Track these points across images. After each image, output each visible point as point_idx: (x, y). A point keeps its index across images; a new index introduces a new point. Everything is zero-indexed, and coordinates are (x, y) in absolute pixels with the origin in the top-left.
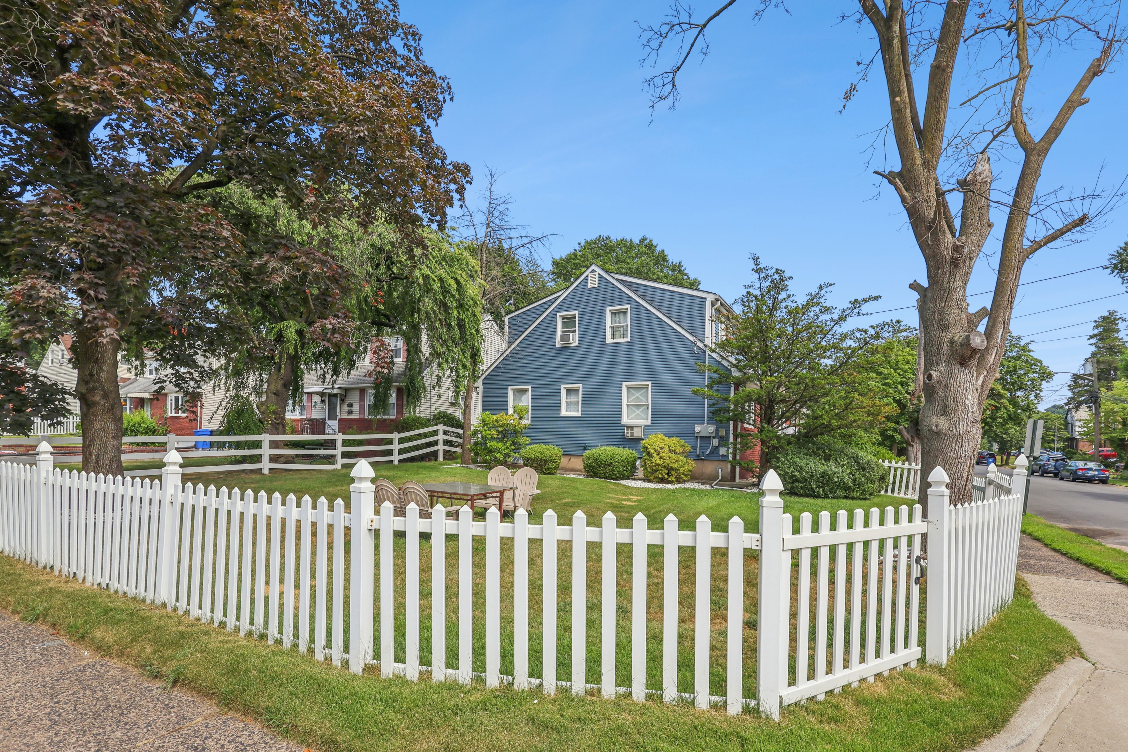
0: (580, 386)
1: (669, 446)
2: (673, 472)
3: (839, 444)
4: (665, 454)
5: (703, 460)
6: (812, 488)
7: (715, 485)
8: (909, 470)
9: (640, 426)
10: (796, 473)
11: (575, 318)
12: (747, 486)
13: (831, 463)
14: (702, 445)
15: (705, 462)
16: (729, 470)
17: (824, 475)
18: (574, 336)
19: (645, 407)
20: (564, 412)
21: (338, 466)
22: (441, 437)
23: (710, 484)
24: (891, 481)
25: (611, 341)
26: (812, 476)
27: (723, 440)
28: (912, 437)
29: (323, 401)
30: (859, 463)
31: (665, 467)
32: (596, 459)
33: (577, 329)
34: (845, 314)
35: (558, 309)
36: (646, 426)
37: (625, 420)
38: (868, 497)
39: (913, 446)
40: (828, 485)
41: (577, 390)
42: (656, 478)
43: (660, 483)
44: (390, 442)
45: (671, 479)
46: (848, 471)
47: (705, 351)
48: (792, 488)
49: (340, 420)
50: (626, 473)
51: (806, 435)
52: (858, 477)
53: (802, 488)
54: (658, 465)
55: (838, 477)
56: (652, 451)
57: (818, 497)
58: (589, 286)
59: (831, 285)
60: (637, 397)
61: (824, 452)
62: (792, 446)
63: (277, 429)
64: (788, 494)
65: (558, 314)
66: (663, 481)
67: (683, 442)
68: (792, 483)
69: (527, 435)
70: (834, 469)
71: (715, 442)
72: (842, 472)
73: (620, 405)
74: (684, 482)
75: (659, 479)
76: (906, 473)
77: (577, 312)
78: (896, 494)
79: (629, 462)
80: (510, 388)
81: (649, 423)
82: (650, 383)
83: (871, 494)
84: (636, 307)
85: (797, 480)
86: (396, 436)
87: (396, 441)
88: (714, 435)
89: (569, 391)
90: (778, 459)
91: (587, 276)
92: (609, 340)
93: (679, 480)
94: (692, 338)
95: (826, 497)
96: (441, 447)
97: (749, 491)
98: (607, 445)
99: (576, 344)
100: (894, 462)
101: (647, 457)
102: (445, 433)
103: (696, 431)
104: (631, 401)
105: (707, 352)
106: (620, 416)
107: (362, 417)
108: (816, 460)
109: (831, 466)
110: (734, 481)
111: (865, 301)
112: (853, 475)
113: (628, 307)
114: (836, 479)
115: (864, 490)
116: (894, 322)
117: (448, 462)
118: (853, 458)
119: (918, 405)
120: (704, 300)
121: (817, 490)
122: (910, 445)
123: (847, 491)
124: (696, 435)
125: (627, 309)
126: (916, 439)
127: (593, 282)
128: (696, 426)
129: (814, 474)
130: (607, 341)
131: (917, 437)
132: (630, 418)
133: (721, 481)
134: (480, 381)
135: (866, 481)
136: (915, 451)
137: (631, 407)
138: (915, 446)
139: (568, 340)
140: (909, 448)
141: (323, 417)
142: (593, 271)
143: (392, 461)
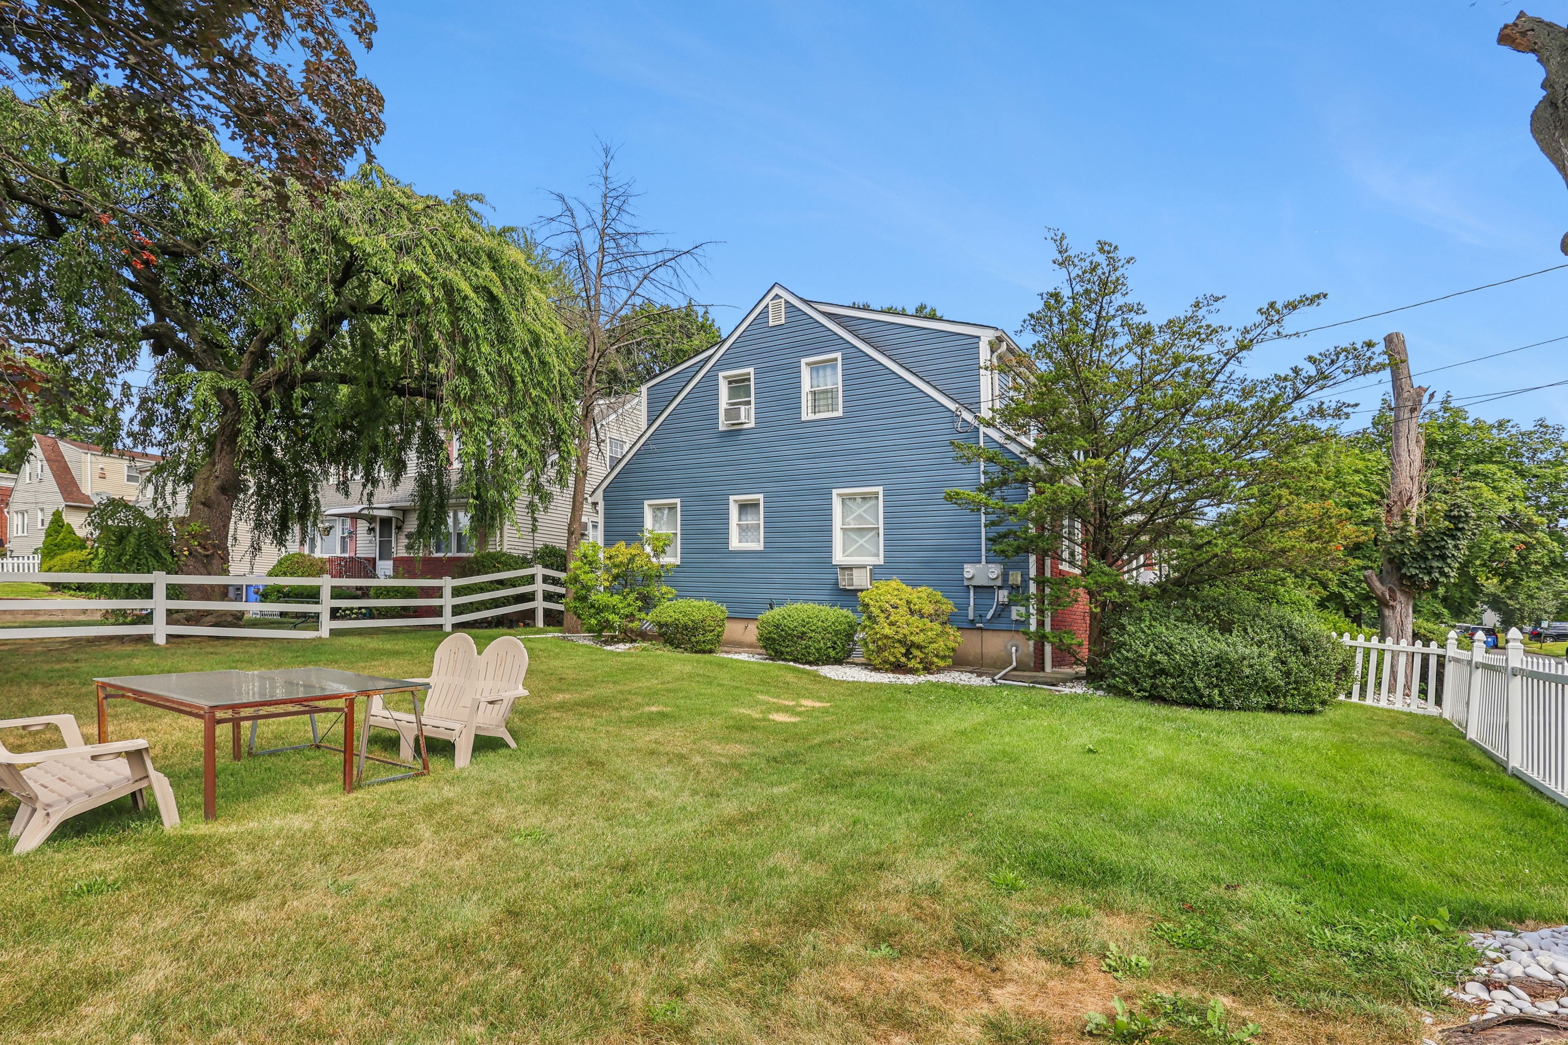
0: (760, 497)
1: (908, 602)
2: (916, 652)
3: (1249, 600)
4: (901, 616)
5: (981, 629)
6: (1196, 689)
7: (1003, 678)
8: (1394, 655)
9: (864, 567)
10: (1159, 657)
11: (749, 380)
12: (1064, 681)
13: (1235, 637)
14: (978, 601)
15: (985, 634)
16: (1031, 649)
17: (1220, 661)
18: (748, 412)
19: (873, 533)
20: (735, 544)
22: (539, 587)
23: (992, 676)
24: (1359, 675)
25: (812, 417)
26: (1195, 663)
27: (1018, 592)
28: (1391, 590)
29: (371, 530)
30: (1293, 638)
31: (899, 641)
32: (777, 626)
33: (752, 399)
34: (1249, 337)
35: (722, 364)
36: (875, 567)
37: (839, 557)
38: (1318, 707)
39: (1393, 608)
40: (1230, 682)
41: (755, 505)
42: (885, 662)
43: (893, 672)
45: (912, 664)
46: (1273, 654)
47: (977, 430)
48: (1154, 686)
49: (396, 561)
50: (833, 654)
51: (1177, 582)
52: (1293, 666)
53: (1173, 687)
54: (887, 637)
55: (1251, 666)
56: (875, 611)
57: (1209, 706)
58: (771, 324)
59: (1217, 299)
60: (860, 515)
61: (1218, 614)
62: (1150, 604)
64: (1146, 698)
65: (721, 374)
66: (898, 668)
67: (939, 595)
68: (1154, 677)
69: (669, 582)
70: (1241, 649)
71: (1003, 596)
72: (1260, 656)
73: (829, 530)
74: (940, 670)
75: (892, 664)
76: (1387, 658)
77: (751, 370)
78: (1369, 701)
79: (837, 633)
80: (646, 503)
81: (880, 561)
82: (880, 489)
83: (1323, 703)
84: (853, 356)
85: (1163, 672)
86: (448, 583)
87: (447, 592)
88: (999, 583)
89: (744, 507)
90: (1122, 627)
91: (767, 306)
92: (807, 415)
93: (928, 669)
94: (952, 406)
95: (1228, 706)
96: (540, 605)
97: (1067, 690)
98: (806, 601)
99: (752, 424)
100: (1360, 637)
101: (867, 623)
102: (546, 579)
103: (967, 575)
104: (849, 523)
105: (982, 429)
106: (829, 549)
108: (1202, 632)
109: (1234, 645)
110: (1043, 669)
111: (1292, 306)
112: (1283, 663)
113: (838, 355)
114: (1247, 671)
115: (1309, 694)
116: (1359, 346)
117: (551, 628)
118: (1281, 627)
119: (1403, 530)
120: (976, 340)
121: (1207, 692)
122: (1387, 605)
123: (1273, 696)
124: (966, 583)
125: (836, 360)
126: (1398, 594)
127: (777, 316)
128: (965, 566)
129: (1199, 659)
130: (804, 417)
131: (1401, 590)
132: (848, 553)
133: (1014, 669)
134: (600, 492)
135: (1312, 676)
136: (1399, 618)
137: (849, 533)
138: (1398, 608)
139: (739, 418)
140: (1387, 612)
141: (373, 556)
142: (777, 296)
143: (441, 626)
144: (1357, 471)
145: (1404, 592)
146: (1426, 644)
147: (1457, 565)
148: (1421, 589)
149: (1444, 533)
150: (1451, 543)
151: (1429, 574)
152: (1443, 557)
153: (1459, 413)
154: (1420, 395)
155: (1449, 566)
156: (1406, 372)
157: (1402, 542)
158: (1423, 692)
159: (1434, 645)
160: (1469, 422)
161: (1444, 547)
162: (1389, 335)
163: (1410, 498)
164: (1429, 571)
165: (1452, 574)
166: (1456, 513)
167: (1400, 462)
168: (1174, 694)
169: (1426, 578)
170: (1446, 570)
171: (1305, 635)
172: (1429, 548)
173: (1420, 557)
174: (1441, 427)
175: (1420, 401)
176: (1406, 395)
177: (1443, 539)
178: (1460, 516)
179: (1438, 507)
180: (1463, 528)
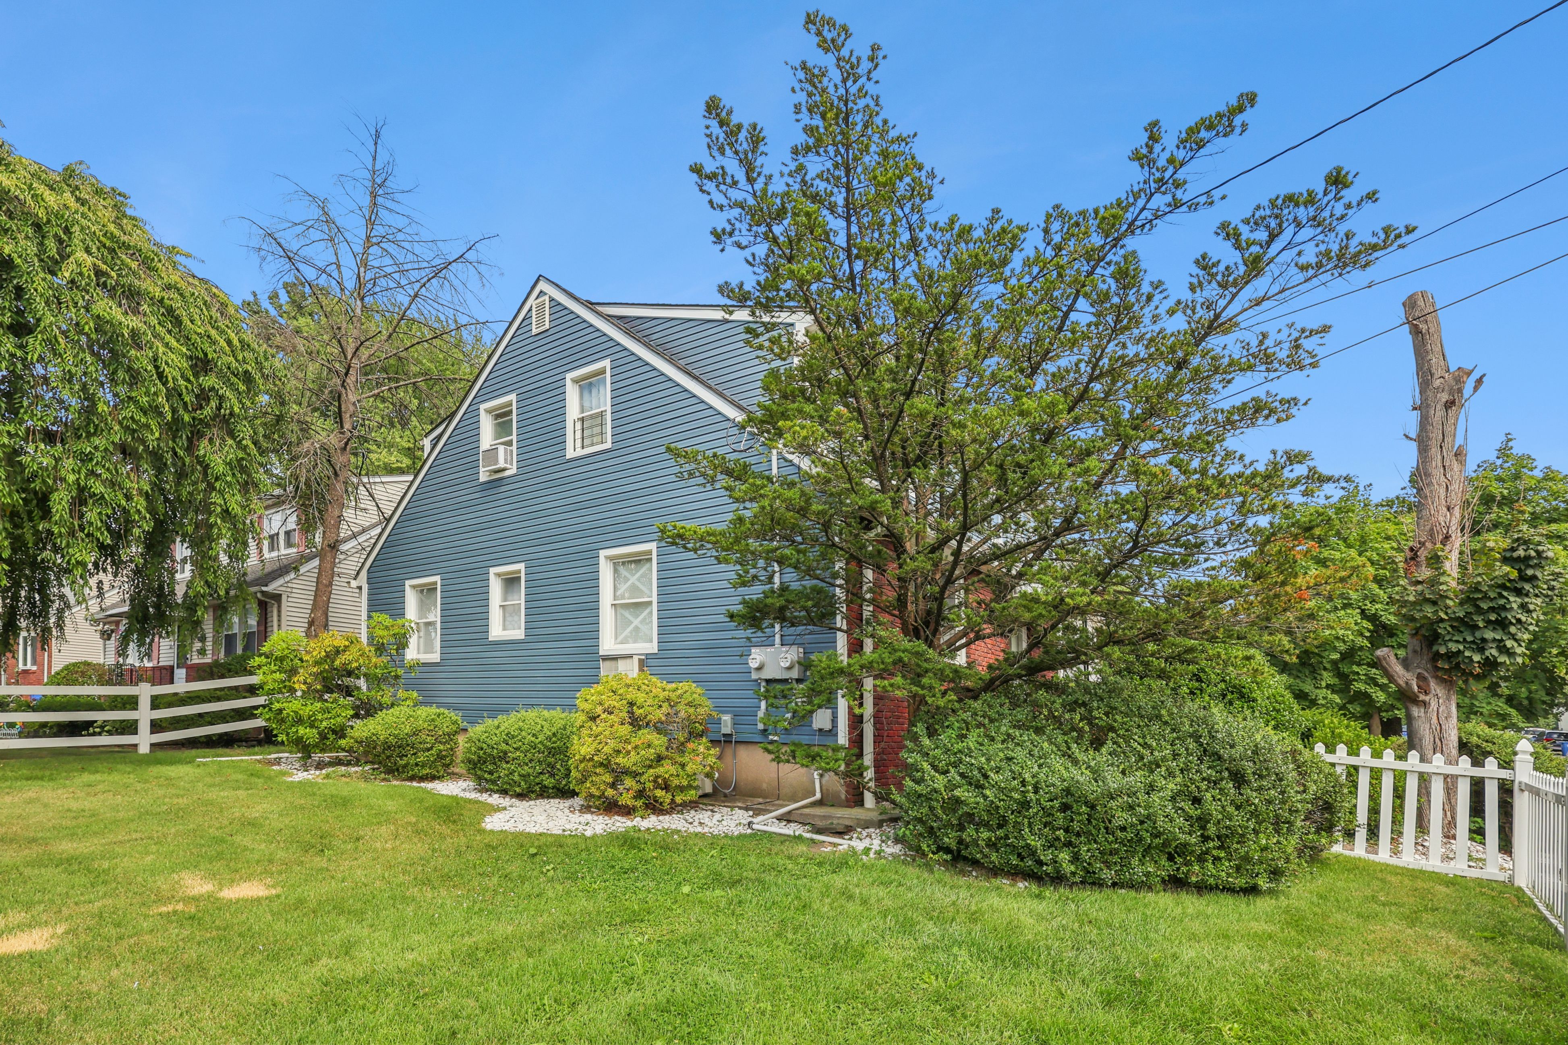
0: (522, 567)
6: (1030, 848)
7: (779, 818)
8: (1424, 780)
9: (630, 656)
11: (510, 412)
18: (509, 454)
19: (645, 609)
20: (495, 631)
24: (1362, 816)
25: (580, 452)
26: (1025, 804)
28: (1420, 677)
30: (1217, 756)
33: (514, 437)
35: (483, 397)
36: (645, 656)
37: (607, 644)
38: (1263, 883)
39: (1425, 704)
40: (1091, 837)
41: (515, 580)
47: (769, 450)
48: (961, 843)
49: (189, 668)
52: (1213, 808)
53: (992, 845)
55: (1129, 808)
57: (1055, 879)
58: (534, 332)
60: (633, 586)
65: (483, 407)
72: (1148, 789)
73: (594, 608)
74: (672, 810)
76: (1412, 786)
77: (514, 397)
78: (1384, 855)
80: (408, 583)
81: (652, 647)
82: (654, 547)
83: (1274, 875)
84: (623, 361)
86: (145, 691)
88: (795, 674)
89: (505, 582)
91: (530, 310)
92: (573, 450)
93: (650, 808)
95: (1090, 881)
99: (513, 470)
100: (1365, 751)
103: (754, 665)
104: (619, 596)
106: (594, 634)
107: (215, 659)
108: (1051, 747)
109: (1104, 768)
110: (859, 805)
112: (1195, 801)
113: (607, 362)
114: (1122, 818)
115: (1247, 859)
118: (1196, 737)
119: (1433, 582)
121: (1046, 856)
122: (1415, 701)
123: (1179, 860)
124: (754, 676)
125: (604, 370)
126: (1433, 684)
127: (540, 322)
128: (753, 650)
129: (1031, 796)
130: (570, 454)
131: (1436, 677)
132: (618, 639)
133: (814, 804)
134: (364, 574)
135: (1251, 825)
136: (1434, 720)
137: (619, 611)
138: (1434, 705)
139: (496, 462)
140: (1416, 711)
141: (171, 663)
142: (541, 293)
143: (135, 746)
144: (1388, 538)
145: (1441, 681)
146: (1477, 763)
147: (1526, 636)
148: (1467, 675)
149: (1503, 587)
150: (1515, 601)
151: (1482, 650)
152: (1502, 624)
153: (1525, 462)
154: (1458, 380)
155: (1513, 637)
156: (1437, 349)
157: (1434, 603)
158: (1478, 833)
159: (1491, 764)
160: (1538, 474)
161: (1503, 608)
162: (1410, 297)
163: (1447, 537)
164: (1480, 646)
165: (1519, 650)
166: (1521, 553)
167: (1430, 484)
168: (994, 857)
169: (1477, 658)
170: (1509, 643)
171: (1236, 752)
172: (1479, 611)
173: (1464, 624)
174: (1500, 479)
175: (1460, 391)
176: (1437, 383)
177: (1501, 596)
178: (1528, 558)
179: (1491, 544)
180: (1534, 578)
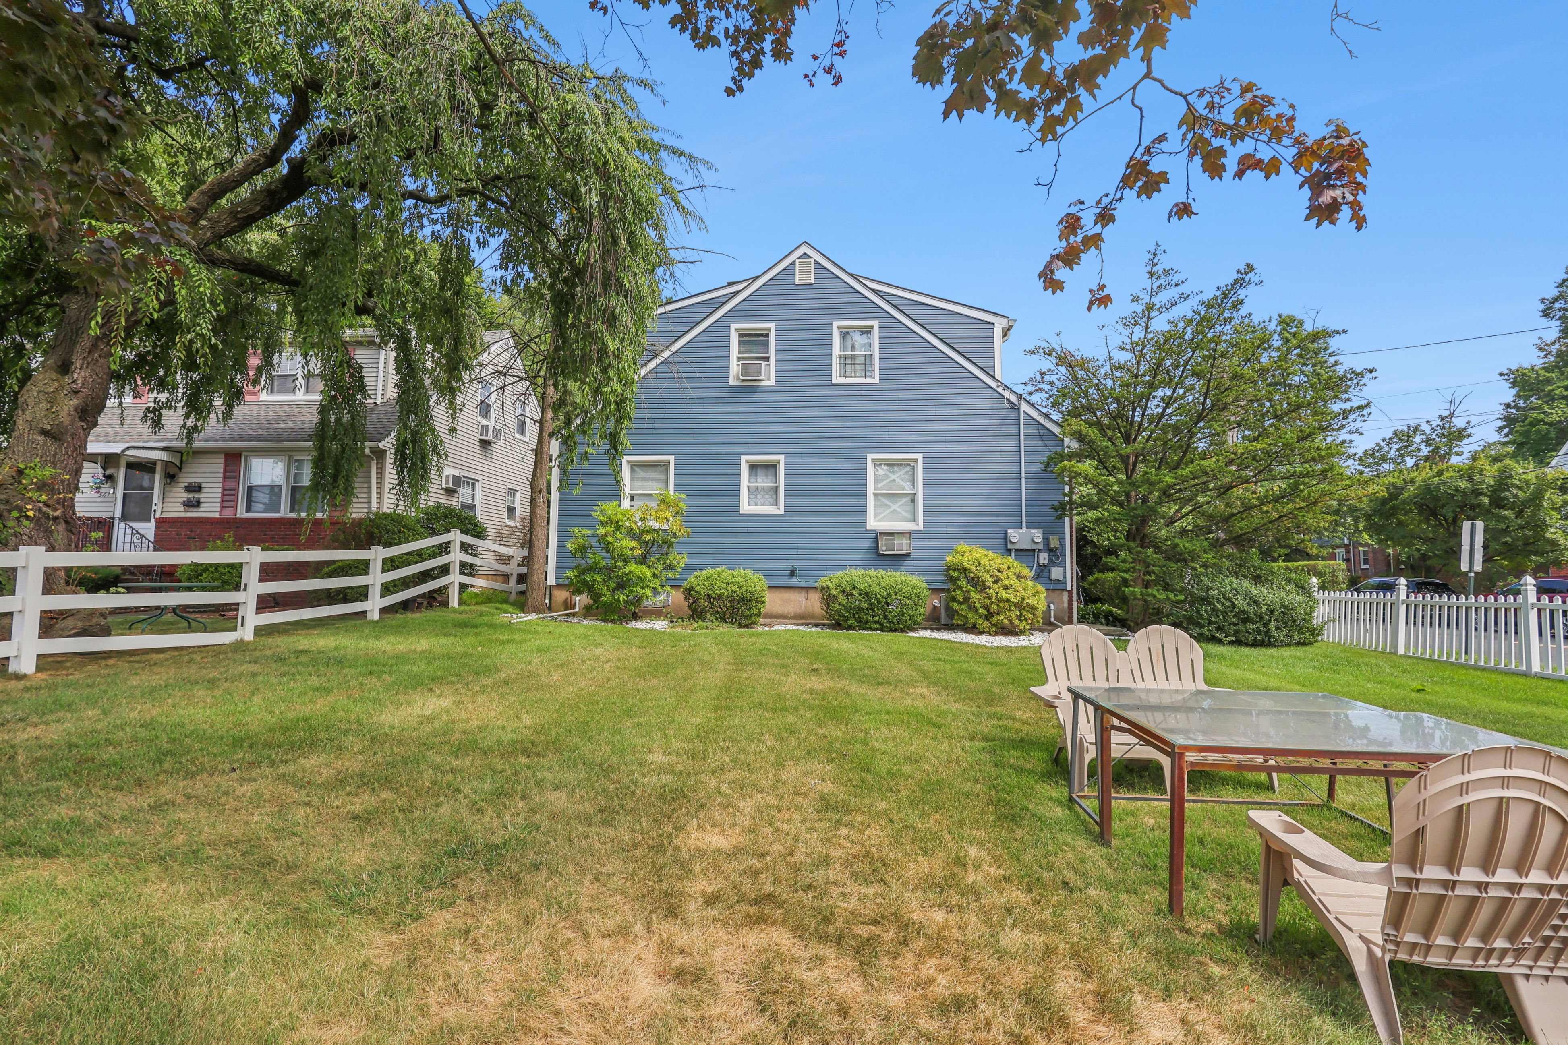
0: (781, 458)
9: (903, 532)
11: (767, 336)
16: (1066, 605)
18: (768, 369)
19: (911, 499)
20: (746, 508)
21: (247, 633)
22: (454, 558)
25: (842, 381)
27: (1055, 555)
29: (106, 478)
33: (773, 356)
35: (732, 316)
36: (914, 531)
37: (874, 522)
41: (772, 467)
44: (363, 568)
47: (1017, 407)
49: (160, 522)
58: (797, 282)
60: (894, 480)
63: (49, 533)
65: (733, 326)
71: (1043, 558)
77: (772, 326)
80: (624, 458)
81: (920, 527)
82: (920, 457)
86: (377, 554)
87: (376, 567)
88: (1040, 546)
89: (756, 468)
91: (793, 263)
92: (837, 378)
96: (455, 580)
98: (842, 567)
99: (772, 382)
102: (463, 548)
103: (1010, 540)
104: (882, 488)
105: (1022, 408)
106: (862, 514)
107: (228, 514)
110: (1072, 622)
113: (875, 323)
120: (991, 326)
124: (1009, 547)
125: (872, 327)
127: (805, 275)
128: (1009, 531)
130: (835, 380)
132: (880, 517)
137: (881, 498)
139: (755, 374)
142: (805, 255)
143: (364, 613)
